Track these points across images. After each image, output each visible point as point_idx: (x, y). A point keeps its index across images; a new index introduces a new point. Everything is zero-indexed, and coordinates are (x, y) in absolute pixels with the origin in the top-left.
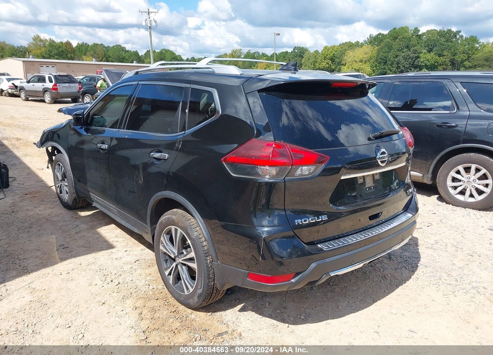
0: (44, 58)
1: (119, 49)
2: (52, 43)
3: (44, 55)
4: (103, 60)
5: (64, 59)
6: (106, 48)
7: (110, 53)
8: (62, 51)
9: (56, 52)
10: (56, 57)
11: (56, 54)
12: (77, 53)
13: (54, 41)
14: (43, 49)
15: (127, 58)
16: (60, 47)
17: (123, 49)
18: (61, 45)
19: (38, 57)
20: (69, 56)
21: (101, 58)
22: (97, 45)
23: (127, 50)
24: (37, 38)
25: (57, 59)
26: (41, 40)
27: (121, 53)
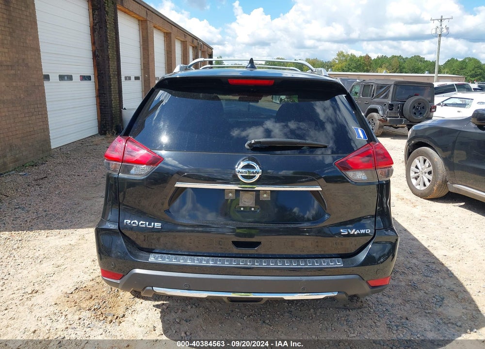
0: (343, 71)
1: (418, 59)
2: (353, 58)
3: (344, 68)
4: (397, 71)
5: (361, 71)
6: (403, 59)
7: (405, 65)
8: (360, 64)
9: (355, 65)
10: (353, 70)
11: (355, 68)
12: (374, 65)
13: (354, 56)
14: (344, 64)
15: (422, 68)
16: (358, 61)
17: (422, 60)
18: (359, 59)
19: (339, 70)
20: (365, 68)
21: (395, 69)
22: (395, 56)
23: (425, 60)
24: (341, 54)
25: (354, 72)
26: (344, 56)
27: (417, 64)
